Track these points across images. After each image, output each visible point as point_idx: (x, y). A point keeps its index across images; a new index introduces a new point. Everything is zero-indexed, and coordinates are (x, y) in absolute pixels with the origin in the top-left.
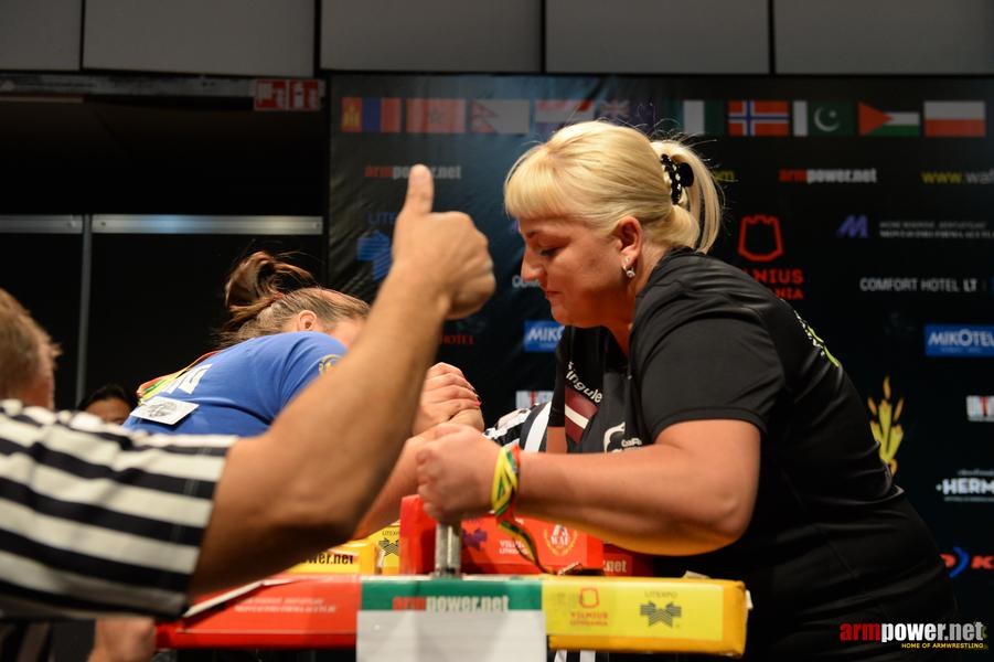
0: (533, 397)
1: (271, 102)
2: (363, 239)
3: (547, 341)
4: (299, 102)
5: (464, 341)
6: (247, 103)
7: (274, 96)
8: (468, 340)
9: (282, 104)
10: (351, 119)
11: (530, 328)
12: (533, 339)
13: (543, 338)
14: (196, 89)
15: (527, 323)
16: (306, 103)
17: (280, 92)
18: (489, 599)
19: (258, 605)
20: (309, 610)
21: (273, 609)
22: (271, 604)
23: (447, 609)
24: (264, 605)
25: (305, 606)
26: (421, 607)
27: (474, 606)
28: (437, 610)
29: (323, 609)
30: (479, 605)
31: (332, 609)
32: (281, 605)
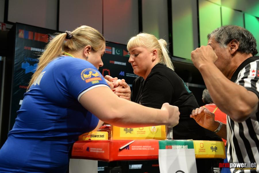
18: (184, 146)
19: (137, 148)
20: (148, 149)
21: (140, 149)
22: (140, 148)
23: (176, 149)
24: (138, 148)
25: (147, 148)
26: (171, 148)
27: (181, 147)
28: (174, 149)
29: (151, 149)
30: (182, 147)
31: (153, 149)
32: (142, 148)
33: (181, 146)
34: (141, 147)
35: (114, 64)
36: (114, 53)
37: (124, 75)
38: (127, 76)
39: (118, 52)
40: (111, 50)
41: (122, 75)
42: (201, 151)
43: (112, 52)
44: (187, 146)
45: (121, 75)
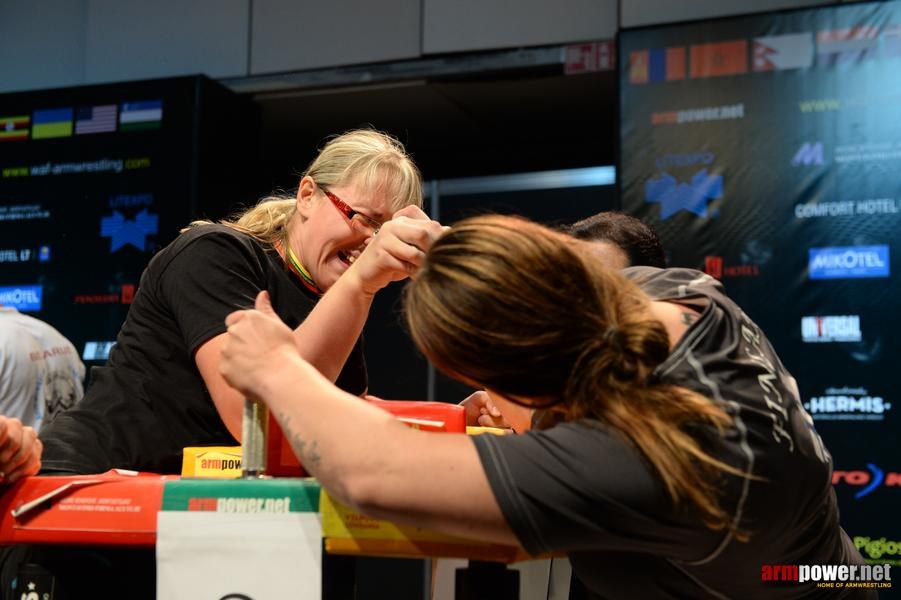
0: (819, 323)
1: (580, 65)
2: (652, 184)
3: (833, 269)
4: (605, 63)
5: (749, 271)
6: (557, 69)
7: (583, 59)
8: (752, 271)
9: (590, 66)
10: (638, 70)
11: (815, 255)
12: (818, 268)
13: (829, 265)
14: (515, 61)
15: (812, 251)
16: (610, 63)
17: (587, 55)
18: (272, 500)
19: (78, 504)
20: (118, 509)
21: (89, 508)
22: (87, 504)
23: (235, 510)
24: (81, 504)
25: (115, 506)
26: (213, 508)
27: (259, 507)
28: (226, 511)
29: (130, 509)
30: (263, 506)
31: (137, 509)
32: (95, 505)
33: (260, 501)
34: (93, 500)
42: (356, 526)
44: (287, 501)
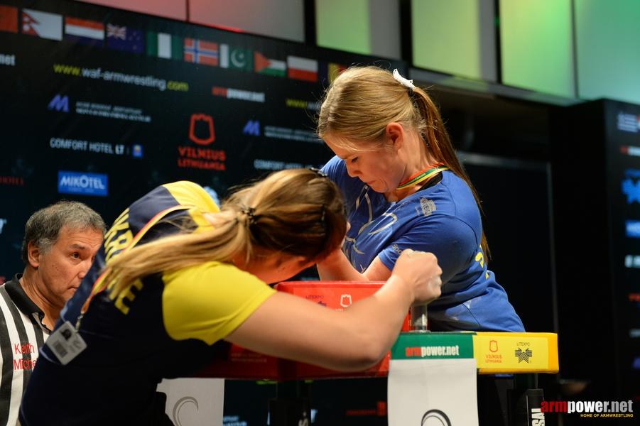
18: (449, 347)
30: (446, 351)
33: (444, 348)
35: (224, 98)
36: (224, 63)
37: (257, 133)
38: (268, 134)
39: (239, 60)
40: (215, 52)
41: (251, 131)
42: (491, 361)
43: (219, 60)
44: (457, 347)
45: (248, 133)
